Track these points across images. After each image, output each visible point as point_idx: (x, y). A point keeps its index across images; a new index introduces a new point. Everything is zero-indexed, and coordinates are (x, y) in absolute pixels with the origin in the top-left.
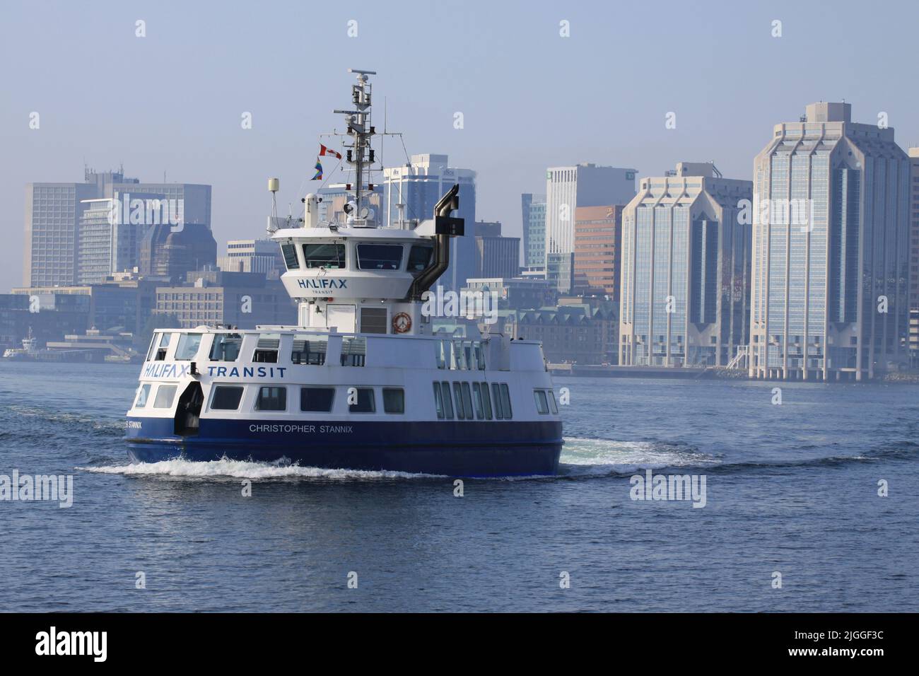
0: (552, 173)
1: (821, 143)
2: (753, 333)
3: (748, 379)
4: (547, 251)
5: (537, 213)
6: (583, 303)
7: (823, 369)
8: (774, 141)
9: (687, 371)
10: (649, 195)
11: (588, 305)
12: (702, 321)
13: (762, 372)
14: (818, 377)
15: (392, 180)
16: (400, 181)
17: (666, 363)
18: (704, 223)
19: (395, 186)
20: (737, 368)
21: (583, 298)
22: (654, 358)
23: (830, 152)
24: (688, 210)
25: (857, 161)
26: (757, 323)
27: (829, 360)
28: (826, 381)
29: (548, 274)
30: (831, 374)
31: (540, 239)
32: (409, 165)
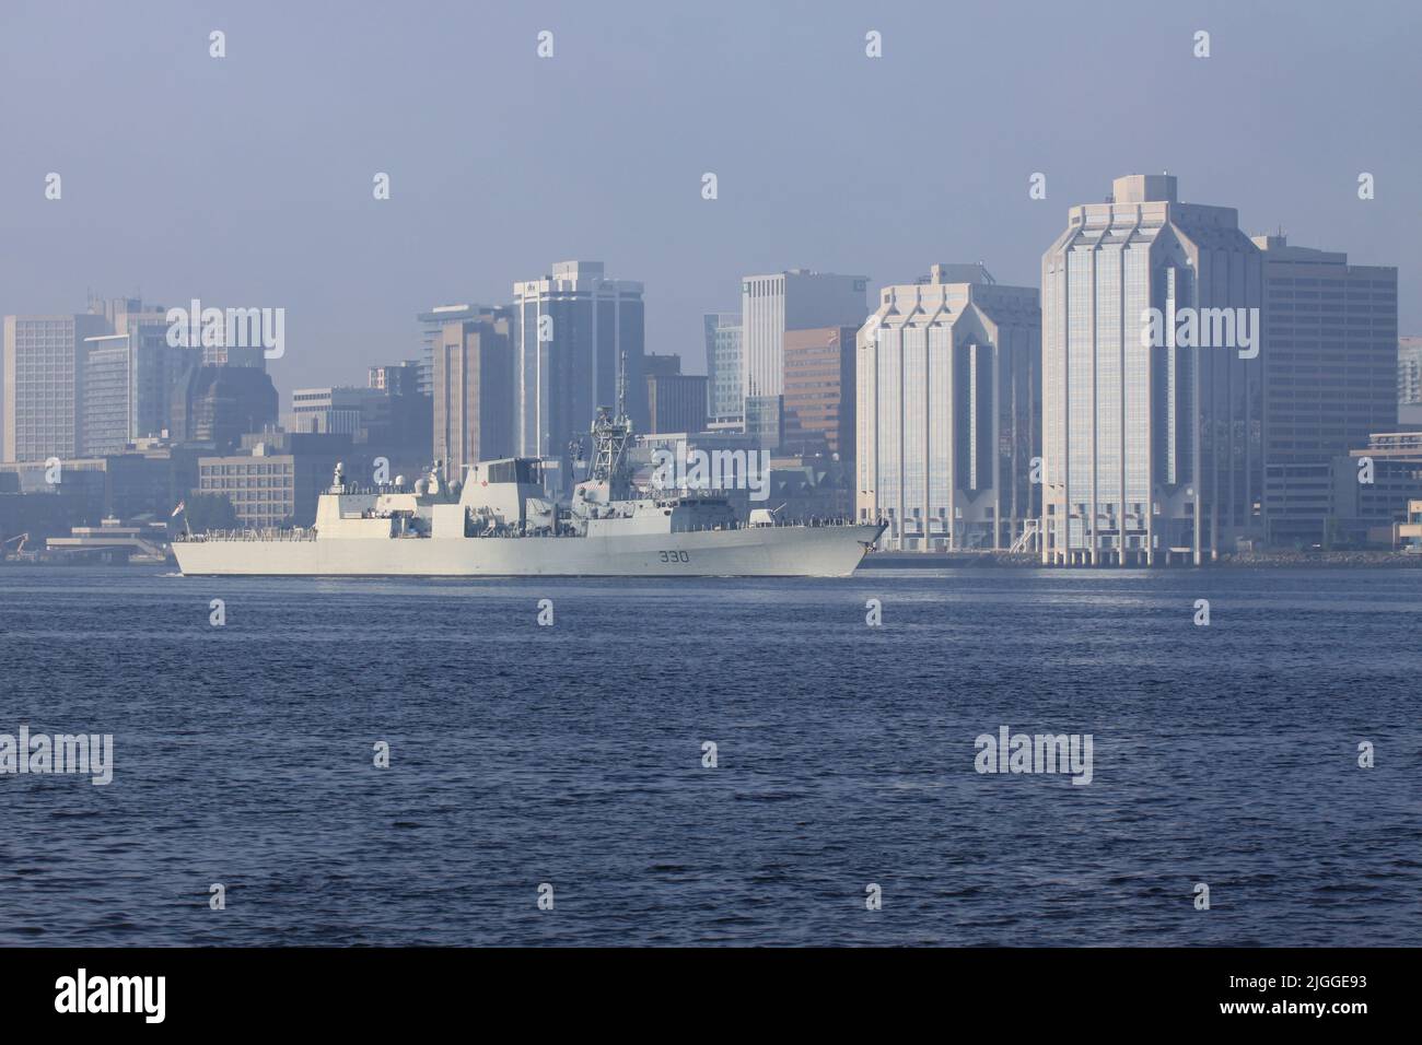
0: (749, 283)
1: (1136, 231)
2: (1046, 501)
3: (1042, 566)
4: (746, 394)
5: (725, 341)
6: (803, 465)
7: (1148, 550)
8: (1069, 231)
9: (955, 557)
10: (894, 311)
11: (810, 468)
12: (973, 485)
13: (1061, 557)
14: (1139, 560)
15: (526, 298)
16: (538, 300)
17: (923, 546)
18: (973, 348)
19: (530, 308)
20: (1024, 551)
21: (803, 458)
22: (907, 540)
23: (1149, 244)
24: (950, 331)
25: (1187, 257)
26: (1053, 487)
27: (1156, 537)
28: (1151, 567)
29: (746, 426)
30: (1158, 555)
31: (732, 377)
32: (549, 278)
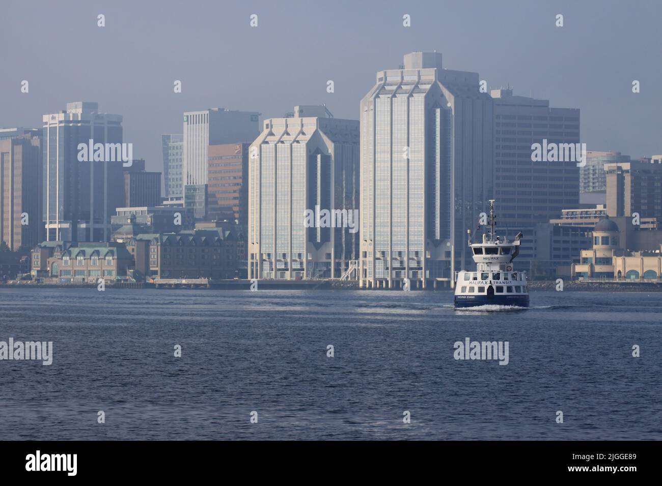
0: (187, 116)
1: (417, 86)
2: (362, 249)
3: (359, 289)
4: (185, 183)
5: (175, 151)
6: (217, 226)
7: (423, 279)
8: (377, 85)
9: (307, 283)
10: (271, 134)
11: (221, 228)
12: (319, 240)
13: (370, 283)
14: (418, 286)
15: (50, 124)
16: (57, 125)
17: (288, 276)
18: (319, 156)
19: (53, 130)
20: (349, 279)
21: (216, 222)
22: (279, 273)
23: (424, 94)
24: (305, 146)
25: (448, 102)
26: (366, 241)
27: (428, 272)
28: (425, 289)
29: (186, 202)
30: (429, 282)
31: (178, 173)
32: (65, 112)
